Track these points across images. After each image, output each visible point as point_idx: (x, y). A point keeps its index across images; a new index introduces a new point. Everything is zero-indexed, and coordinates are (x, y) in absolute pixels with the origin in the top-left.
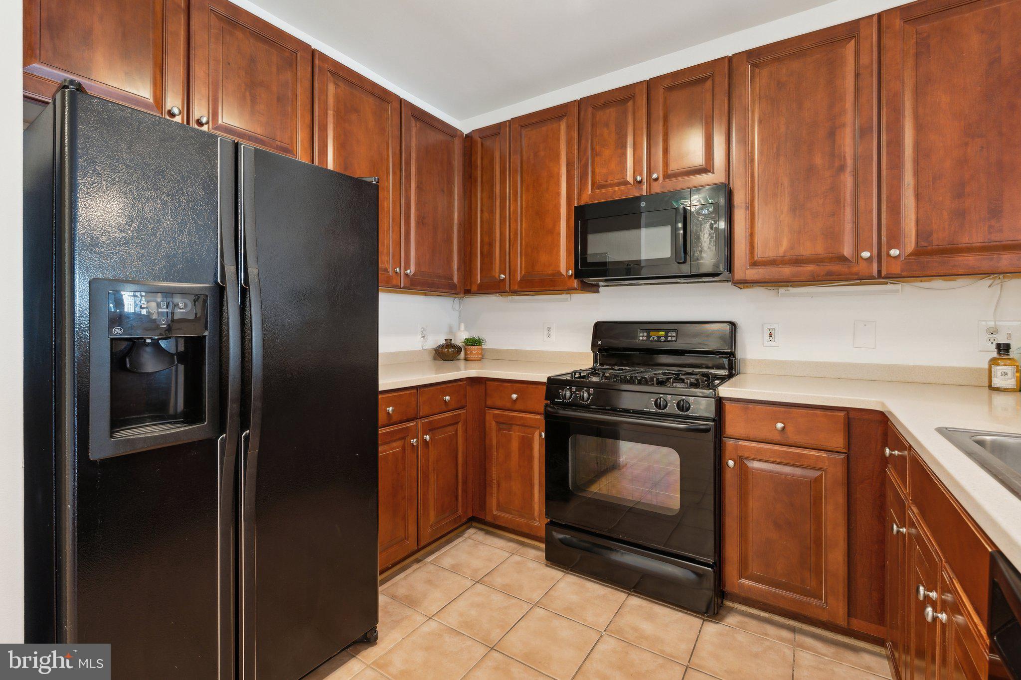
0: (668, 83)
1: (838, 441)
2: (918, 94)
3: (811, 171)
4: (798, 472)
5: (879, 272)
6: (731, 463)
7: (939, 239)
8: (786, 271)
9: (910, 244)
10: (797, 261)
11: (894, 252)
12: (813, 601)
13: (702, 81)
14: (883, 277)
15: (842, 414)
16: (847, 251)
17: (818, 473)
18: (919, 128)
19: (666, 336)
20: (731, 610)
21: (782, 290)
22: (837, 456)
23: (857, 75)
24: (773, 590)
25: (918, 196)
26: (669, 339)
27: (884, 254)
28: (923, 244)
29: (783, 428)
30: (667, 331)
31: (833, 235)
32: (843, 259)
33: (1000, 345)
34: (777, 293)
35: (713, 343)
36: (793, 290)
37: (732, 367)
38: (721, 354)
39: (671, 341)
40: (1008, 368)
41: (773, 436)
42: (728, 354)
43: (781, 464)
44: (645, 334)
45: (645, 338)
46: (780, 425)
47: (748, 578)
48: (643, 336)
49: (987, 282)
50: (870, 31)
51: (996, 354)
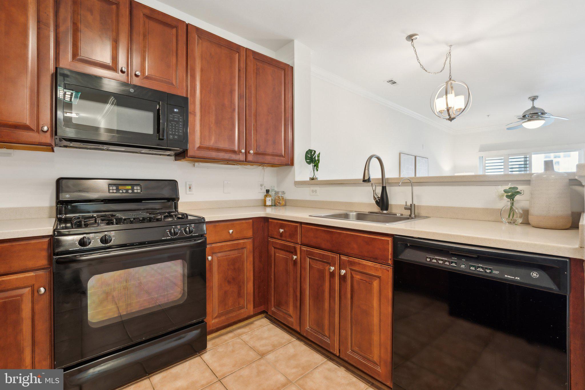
1: (249, 233)
2: (256, 89)
3: (223, 105)
4: (236, 252)
5: (246, 160)
6: (210, 257)
7: (261, 150)
8: (214, 153)
9: (255, 151)
10: (218, 150)
11: (251, 152)
12: (241, 310)
14: (246, 162)
15: (251, 221)
16: (236, 149)
17: (241, 251)
19: (133, 189)
21: (196, 164)
22: (250, 240)
26: (135, 191)
27: (247, 152)
28: (258, 150)
29: (233, 232)
30: (133, 185)
32: (234, 152)
33: (267, 190)
34: (194, 165)
35: (166, 193)
36: (201, 164)
37: (176, 207)
38: (169, 200)
39: (137, 193)
40: (270, 198)
41: (228, 237)
42: (174, 199)
43: (229, 251)
44: (115, 188)
45: (115, 191)
46: (231, 231)
47: (216, 318)
48: (113, 190)
49: (260, 168)
50: (243, 53)
51: (266, 194)
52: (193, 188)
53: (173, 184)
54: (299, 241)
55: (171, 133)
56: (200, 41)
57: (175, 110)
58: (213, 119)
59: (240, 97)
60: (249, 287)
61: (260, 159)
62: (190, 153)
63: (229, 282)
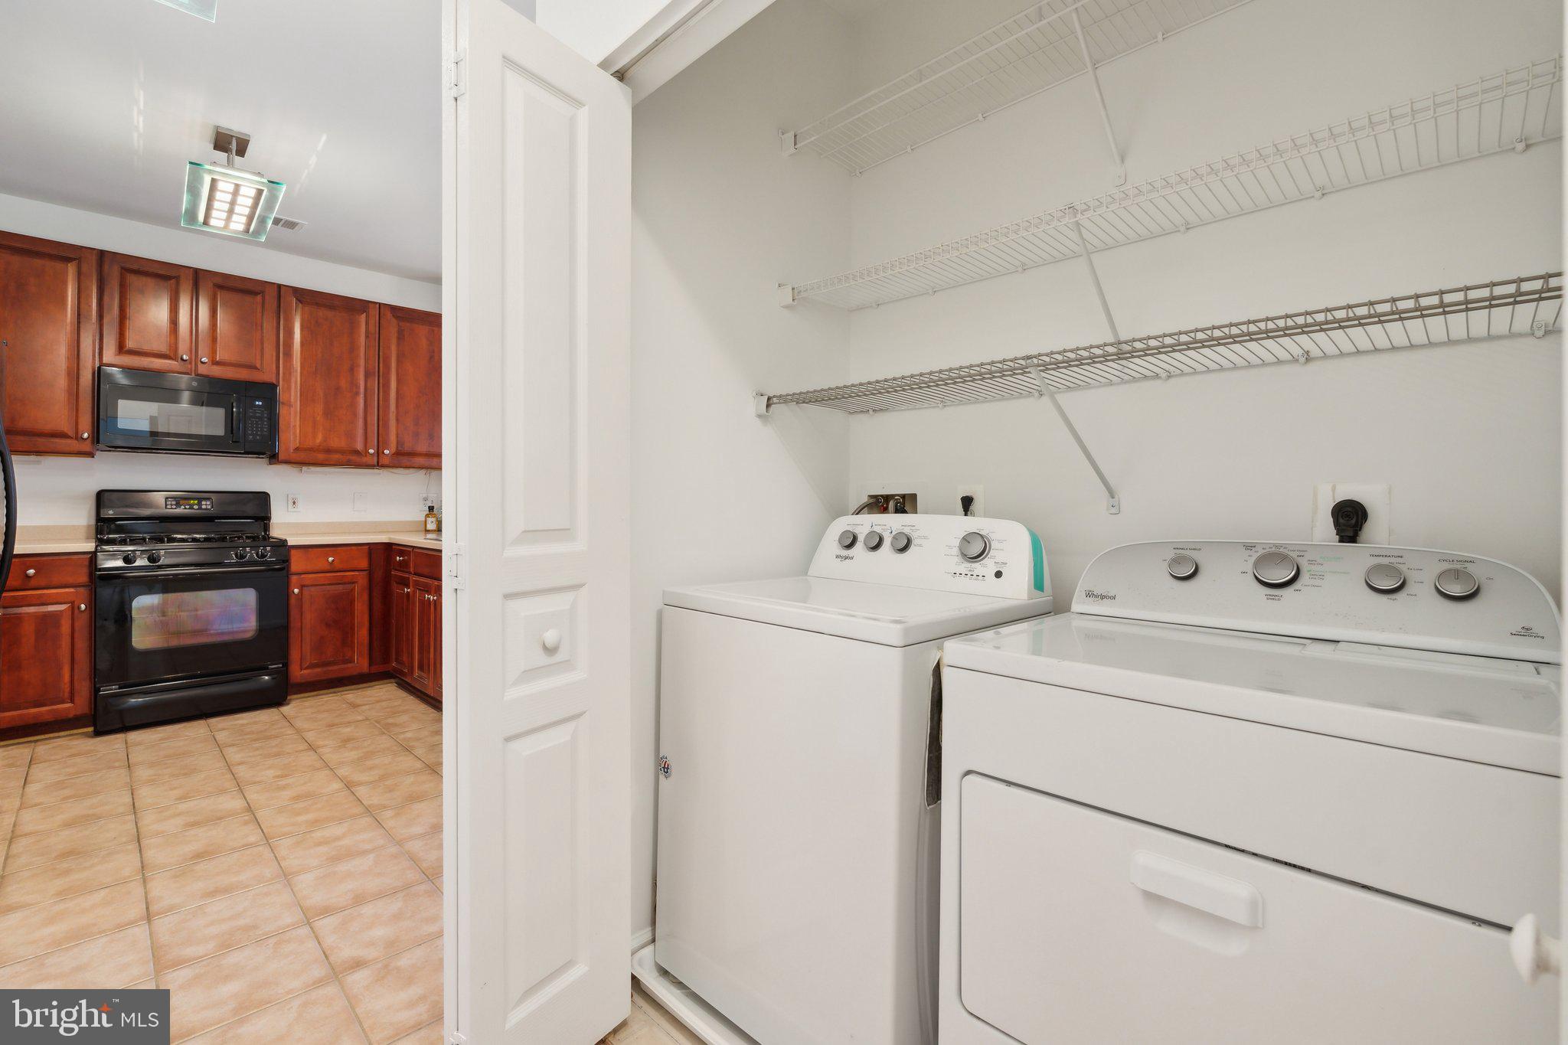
0: (219, 281)
1: (364, 564)
2: (399, 362)
3: (338, 389)
4: (341, 587)
5: (378, 462)
6: (296, 591)
7: (408, 446)
8: (321, 457)
9: (394, 450)
10: (328, 451)
11: (387, 452)
12: (350, 665)
13: (256, 294)
14: (379, 465)
15: (367, 547)
16: (359, 446)
17: (350, 586)
18: (399, 381)
19: (200, 504)
20: (290, 700)
21: (304, 468)
22: (365, 573)
23: (367, 337)
24: (325, 669)
25: (397, 420)
26: (204, 507)
27: (380, 452)
28: (400, 449)
29: (333, 561)
30: (200, 500)
31: (350, 435)
32: (357, 452)
33: (429, 507)
34: (301, 470)
35: (250, 509)
36: (313, 469)
37: (266, 528)
38: (257, 519)
39: (206, 509)
40: (434, 519)
41: (328, 567)
42: (263, 518)
43: (329, 584)
44: (174, 503)
45: (174, 507)
46: (331, 559)
47: (306, 668)
48: (172, 505)
49: (423, 471)
50: (374, 312)
51: (428, 512)
52: (300, 504)
53: (263, 499)
54: (412, 570)
55: (250, 432)
56: (300, 304)
57: (257, 403)
58: (319, 409)
59: (368, 375)
60: (362, 634)
61: (405, 460)
62: (281, 457)
63: (328, 625)
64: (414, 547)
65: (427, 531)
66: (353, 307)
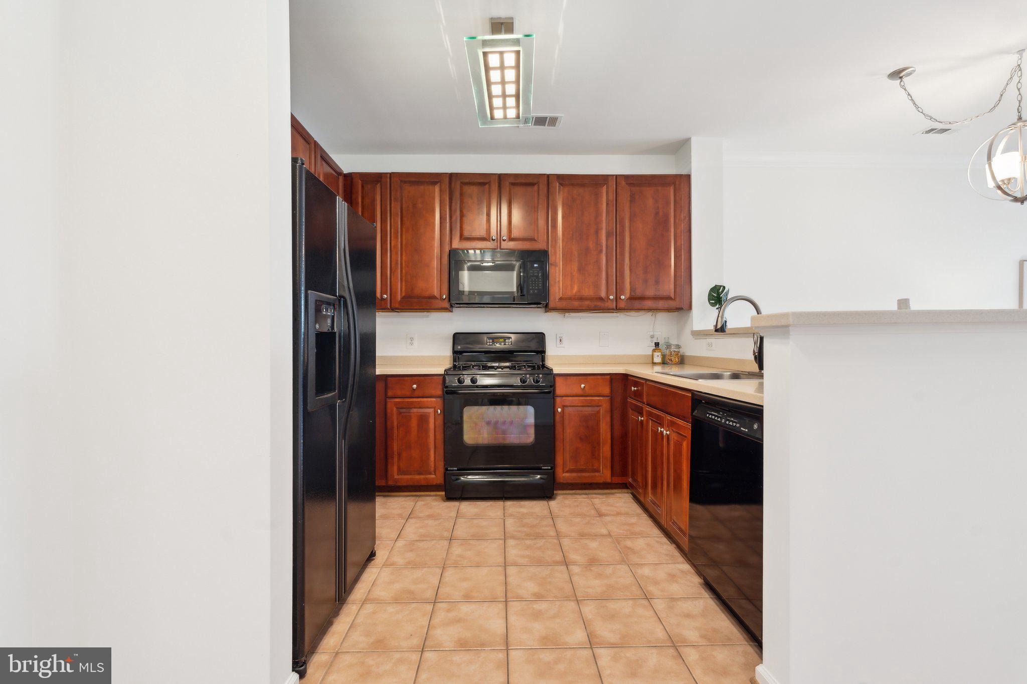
0: (512, 180)
1: (606, 390)
2: (631, 220)
3: (587, 250)
4: (590, 409)
5: (616, 306)
6: (559, 410)
7: (638, 293)
8: (576, 304)
9: (628, 295)
10: (581, 299)
11: (623, 297)
12: (597, 474)
13: (533, 184)
14: (618, 309)
15: (608, 377)
16: (603, 294)
17: (597, 409)
18: (631, 238)
19: (505, 342)
20: (557, 494)
21: (567, 314)
22: (607, 398)
23: (607, 204)
24: (579, 474)
25: (631, 270)
26: (507, 343)
27: (618, 298)
28: (633, 294)
29: (584, 387)
30: (505, 338)
31: (597, 286)
32: (601, 299)
33: (655, 343)
35: (533, 346)
36: (573, 314)
37: (543, 360)
38: (537, 352)
39: (509, 345)
40: (659, 354)
41: (579, 392)
42: (542, 352)
43: (583, 406)
44: (491, 341)
45: (491, 344)
46: (583, 386)
47: (567, 472)
48: (490, 342)
49: (650, 314)
50: (613, 184)
51: (654, 348)
52: (564, 340)
53: (540, 337)
54: (645, 400)
55: (531, 288)
56: (562, 187)
57: (535, 265)
58: (575, 266)
59: (608, 235)
61: (637, 304)
62: (551, 305)
63: (581, 439)
64: (646, 380)
65: (654, 364)
66: (596, 182)
